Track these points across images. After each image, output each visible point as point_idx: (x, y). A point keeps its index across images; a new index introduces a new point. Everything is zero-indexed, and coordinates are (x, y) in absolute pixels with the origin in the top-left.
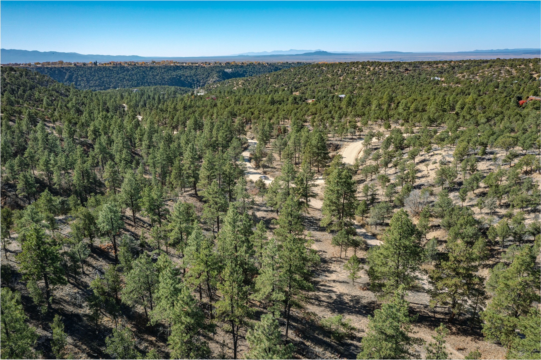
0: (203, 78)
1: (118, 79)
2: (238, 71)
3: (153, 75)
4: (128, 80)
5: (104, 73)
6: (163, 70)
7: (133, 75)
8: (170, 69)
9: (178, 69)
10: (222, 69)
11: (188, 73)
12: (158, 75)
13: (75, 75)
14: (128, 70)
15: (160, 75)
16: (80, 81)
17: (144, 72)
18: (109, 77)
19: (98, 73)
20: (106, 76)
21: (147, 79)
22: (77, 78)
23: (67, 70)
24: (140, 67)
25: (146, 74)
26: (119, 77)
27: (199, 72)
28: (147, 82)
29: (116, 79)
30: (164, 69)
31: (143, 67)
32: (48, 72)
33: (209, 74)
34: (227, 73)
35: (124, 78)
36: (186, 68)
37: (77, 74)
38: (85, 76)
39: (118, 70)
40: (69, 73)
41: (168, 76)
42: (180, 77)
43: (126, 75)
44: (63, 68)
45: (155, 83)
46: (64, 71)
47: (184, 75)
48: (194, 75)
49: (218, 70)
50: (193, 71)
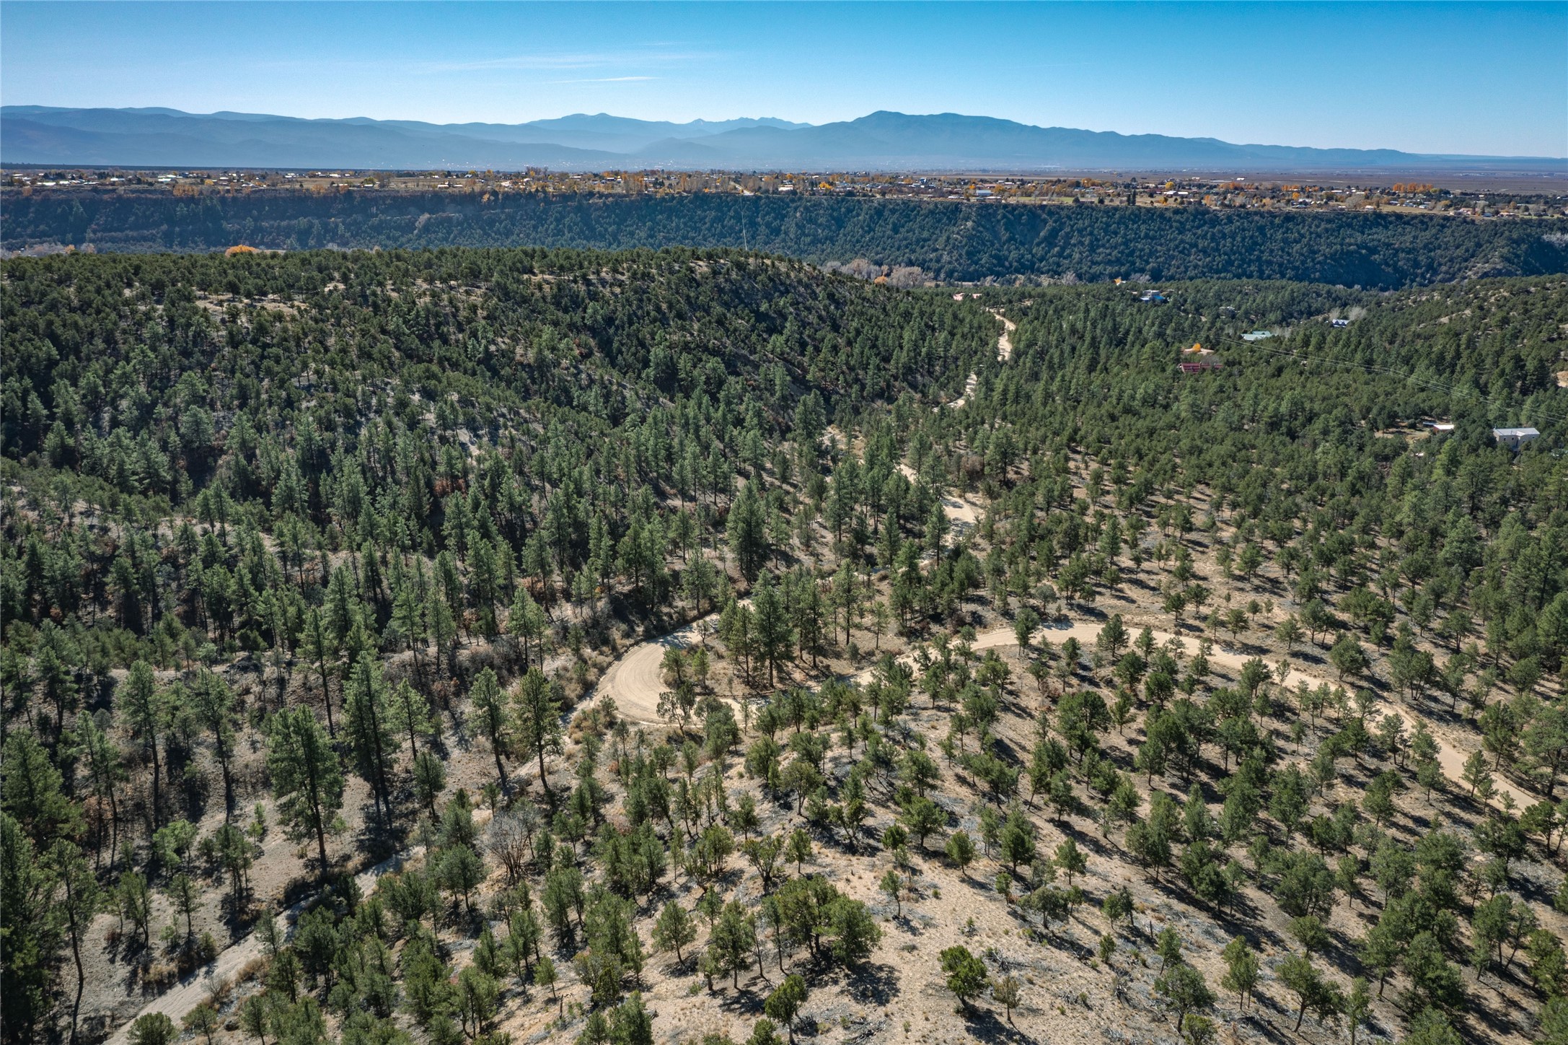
0: (1451, 260)
1: (1177, 247)
3: (1285, 241)
4: (1204, 251)
5: (1143, 227)
6: (1323, 225)
7: (1224, 236)
8: (1350, 225)
9: (1379, 224)
10: (1534, 231)
11: (1405, 239)
12: (1297, 242)
13: (1067, 229)
14: (1215, 221)
15: (1305, 241)
16: (1074, 245)
17: (1261, 229)
18: (1153, 238)
19: (1127, 227)
20: (1147, 236)
21: (1262, 252)
22: (1068, 236)
23: (1051, 213)
24: (1256, 213)
25: (1264, 235)
26: (1182, 241)
27: (1447, 236)
28: (1259, 258)
29: (1172, 245)
30: (1329, 221)
31: (1262, 215)
32: (1004, 216)
33: (1479, 245)
34: (1550, 245)
35: (1196, 245)
36: (1407, 222)
37: (1072, 227)
38: (1091, 234)
39: (1187, 219)
40: (1055, 221)
41: (1330, 245)
42: (1373, 251)
43: (1204, 237)
44: (1042, 207)
45: (1281, 265)
46: (1044, 215)
47: (1388, 245)
48: (1425, 247)
49: (1515, 236)
50: (1426, 235)
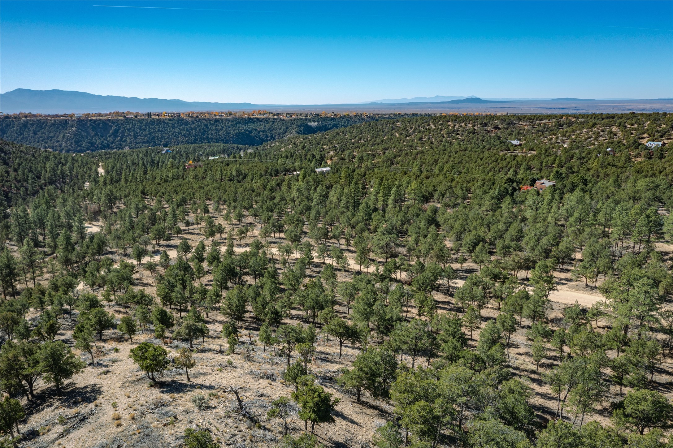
0: (279, 134)
1: (173, 134)
2: (326, 125)
3: (216, 129)
4: (184, 135)
5: (156, 127)
6: (230, 123)
7: (192, 129)
8: (240, 123)
9: (251, 122)
10: (305, 122)
11: (261, 127)
12: (221, 130)
13: (122, 129)
14: (187, 123)
15: (224, 129)
16: (127, 136)
17: (206, 125)
18: (162, 131)
19: (149, 127)
20: (159, 130)
21: (208, 135)
22: (123, 132)
23: (113, 123)
24: (203, 119)
25: (208, 128)
26: (174, 132)
27: (276, 125)
28: (207, 137)
29: (170, 134)
30: (232, 121)
31: (205, 120)
32: (91, 125)
33: (287, 128)
34: (311, 127)
35: (181, 133)
36: (261, 121)
37: (124, 128)
38: (134, 130)
39: (175, 123)
40: (116, 126)
41: (234, 131)
42: (250, 132)
43: (183, 130)
44: (109, 120)
45: (216, 139)
46: (110, 124)
47: (256, 130)
48: (269, 129)
49: (299, 124)
50: (269, 125)
